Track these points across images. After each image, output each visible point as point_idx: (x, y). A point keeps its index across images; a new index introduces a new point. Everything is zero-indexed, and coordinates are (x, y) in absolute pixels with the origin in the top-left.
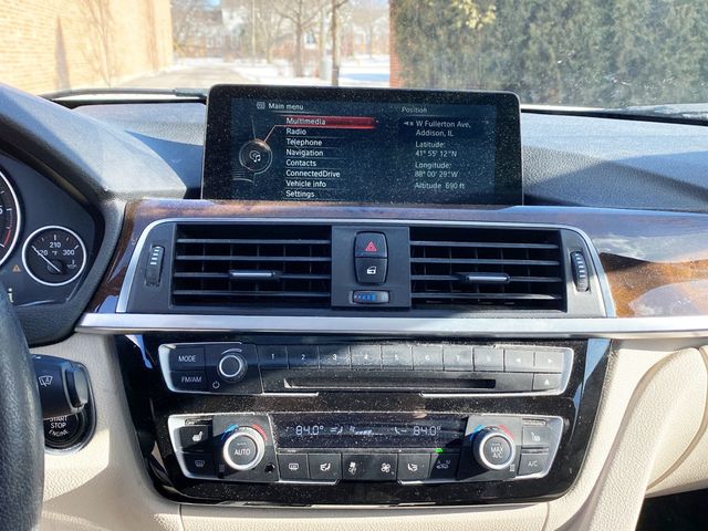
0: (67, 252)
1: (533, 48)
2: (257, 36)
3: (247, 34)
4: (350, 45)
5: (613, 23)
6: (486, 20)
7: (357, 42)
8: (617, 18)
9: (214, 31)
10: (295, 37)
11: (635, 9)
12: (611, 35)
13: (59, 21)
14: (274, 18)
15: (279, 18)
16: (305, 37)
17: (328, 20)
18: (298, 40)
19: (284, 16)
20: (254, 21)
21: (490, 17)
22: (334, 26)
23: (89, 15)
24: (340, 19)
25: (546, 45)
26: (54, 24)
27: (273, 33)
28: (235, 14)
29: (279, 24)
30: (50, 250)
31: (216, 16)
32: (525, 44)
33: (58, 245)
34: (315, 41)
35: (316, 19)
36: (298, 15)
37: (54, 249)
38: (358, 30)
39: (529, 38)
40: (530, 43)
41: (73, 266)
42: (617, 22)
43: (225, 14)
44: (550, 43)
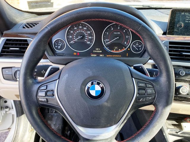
0: (139, 46)
30: (136, 46)
33: (138, 44)
37: (137, 45)
41: (140, 49)
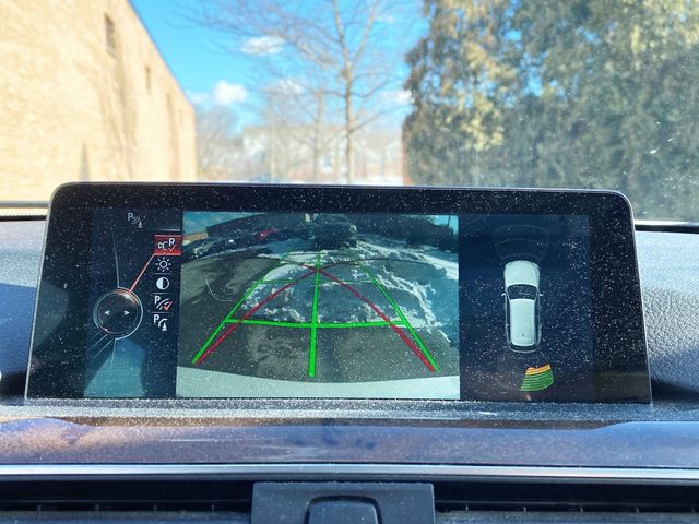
1: (542, 166)
2: (276, 161)
3: (267, 160)
4: (364, 167)
5: (620, 142)
6: (494, 142)
7: (370, 165)
8: (625, 137)
9: (236, 156)
10: (312, 161)
11: (640, 129)
12: (619, 154)
13: (85, 148)
14: (293, 145)
15: (297, 144)
16: (322, 161)
17: (343, 146)
18: (315, 164)
19: (302, 142)
20: (273, 147)
21: (498, 139)
22: (348, 150)
23: (114, 142)
24: (355, 144)
25: (555, 164)
26: (79, 151)
27: (292, 158)
28: (256, 141)
29: (297, 149)
31: (238, 143)
32: (534, 164)
34: (330, 165)
35: (332, 145)
36: (315, 140)
38: (372, 155)
39: (538, 158)
40: (540, 162)
42: (624, 141)
43: (247, 142)
44: (558, 162)
